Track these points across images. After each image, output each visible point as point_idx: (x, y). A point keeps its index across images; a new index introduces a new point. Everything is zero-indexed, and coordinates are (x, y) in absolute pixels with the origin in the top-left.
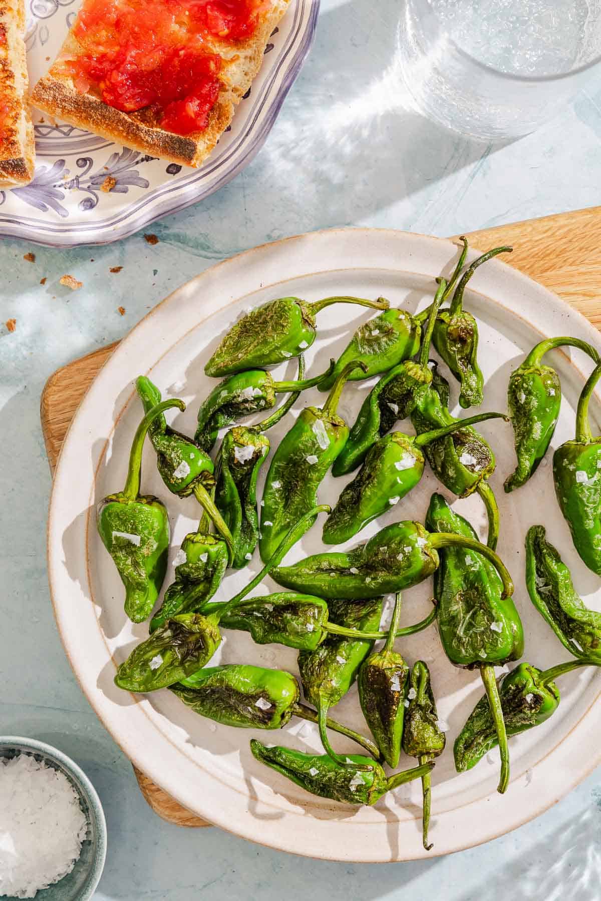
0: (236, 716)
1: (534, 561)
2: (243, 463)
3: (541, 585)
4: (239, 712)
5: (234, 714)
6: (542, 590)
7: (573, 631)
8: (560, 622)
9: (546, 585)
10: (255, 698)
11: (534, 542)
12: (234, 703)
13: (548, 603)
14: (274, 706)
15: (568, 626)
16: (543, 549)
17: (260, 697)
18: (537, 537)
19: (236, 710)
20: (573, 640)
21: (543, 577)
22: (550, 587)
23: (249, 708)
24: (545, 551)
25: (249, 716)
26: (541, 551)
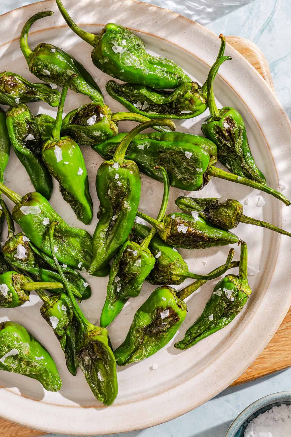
0: (164, 334)
1: (124, 100)
2: (27, 256)
3: (140, 106)
4: (164, 332)
5: (163, 335)
6: (144, 108)
7: (177, 108)
8: (168, 112)
9: (143, 103)
10: (159, 317)
11: (114, 91)
12: (156, 331)
13: (153, 110)
14: (169, 308)
15: (173, 108)
16: (122, 90)
17: (160, 314)
18: (113, 88)
19: (161, 332)
20: (182, 112)
21: (137, 101)
22: (146, 102)
23: (163, 324)
24: (123, 89)
25: (169, 326)
26: (122, 92)
